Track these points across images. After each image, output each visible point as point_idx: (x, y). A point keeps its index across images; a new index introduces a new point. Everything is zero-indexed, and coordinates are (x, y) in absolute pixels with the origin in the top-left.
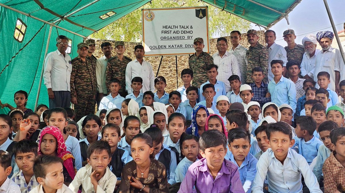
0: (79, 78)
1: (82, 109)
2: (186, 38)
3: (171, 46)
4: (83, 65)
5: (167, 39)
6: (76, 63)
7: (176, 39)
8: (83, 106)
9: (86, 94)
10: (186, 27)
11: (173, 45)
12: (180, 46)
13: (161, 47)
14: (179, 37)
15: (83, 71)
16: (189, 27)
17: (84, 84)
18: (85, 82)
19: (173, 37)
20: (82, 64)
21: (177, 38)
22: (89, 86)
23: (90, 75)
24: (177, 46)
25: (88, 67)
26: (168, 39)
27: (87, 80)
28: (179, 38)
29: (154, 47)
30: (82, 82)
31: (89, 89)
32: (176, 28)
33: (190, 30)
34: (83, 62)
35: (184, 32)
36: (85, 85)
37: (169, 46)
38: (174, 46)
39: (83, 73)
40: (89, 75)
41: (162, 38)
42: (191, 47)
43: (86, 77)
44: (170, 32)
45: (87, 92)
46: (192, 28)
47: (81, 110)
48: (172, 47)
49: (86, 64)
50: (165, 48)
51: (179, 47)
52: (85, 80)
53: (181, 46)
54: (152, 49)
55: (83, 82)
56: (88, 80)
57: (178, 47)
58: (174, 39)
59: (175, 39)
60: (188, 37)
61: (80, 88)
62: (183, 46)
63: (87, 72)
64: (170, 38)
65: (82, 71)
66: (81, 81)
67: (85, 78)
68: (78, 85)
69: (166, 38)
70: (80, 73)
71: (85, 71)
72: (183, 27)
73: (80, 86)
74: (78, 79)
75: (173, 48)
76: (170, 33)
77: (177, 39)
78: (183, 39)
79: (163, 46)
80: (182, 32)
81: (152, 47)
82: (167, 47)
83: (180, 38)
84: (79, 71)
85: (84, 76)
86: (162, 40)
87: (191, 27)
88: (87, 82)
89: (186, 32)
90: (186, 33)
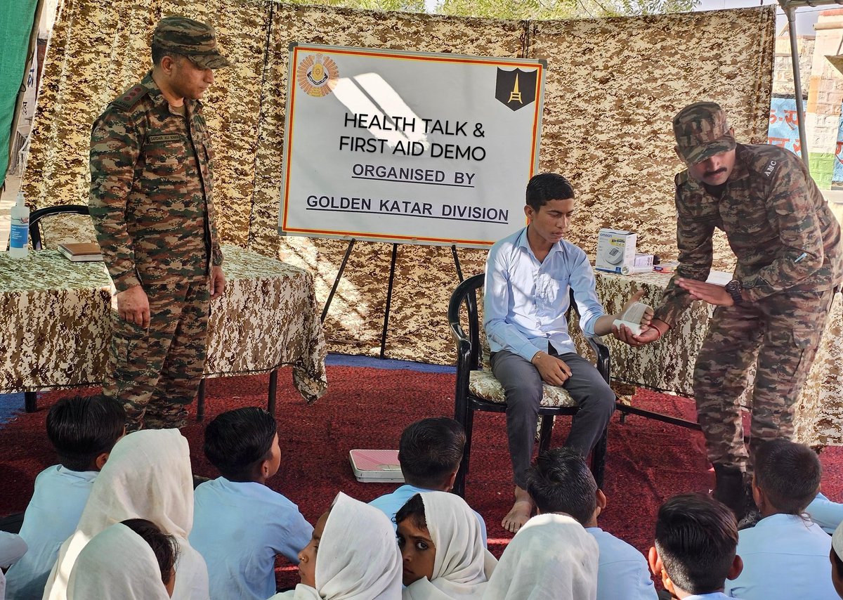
0: (148, 194)
1: (152, 340)
2: (450, 179)
3: (389, 206)
4: (172, 128)
5: (376, 177)
6: (136, 119)
7: (409, 179)
8: (157, 328)
9: (172, 272)
10: (452, 129)
11: (396, 202)
12: (424, 209)
13: (353, 203)
14: (424, 174)
15: (172, 161)
16: (469, 129)
17: (171, 228)
18: (174, 214)
19: (402, 170)
20: (166, 126)
21: (414, 175)
22: (190, 238)
23: (201, 180)
24: (410, 207)
25: (194, 138)
26: (381, 177)
27: (187, 204)
28: (424, 177)
29: (324, 202)
30: (159, 215)
31: (189, 252)
32: (409, 128)
33: (474, 142)
34: (170, 114)
35: (445, 151)
36: (174, 233)
37: (383, 205)
38: (402, 207)
39: (169, 171)
40: (196, 180)
41: (358, 170)
42: (466, 216)
43: (183, 190)
44: (378, 145)
45: (176, 265)
46: (482, 134)
47: (145, 345)
48: (393, 208)
49: (183, 127)
50: (365, 209)
51: (419, 210)
52: (178, 206)
53: (428, 207)
54: (318, 206)
55: (166, 216)
56: (193, 208)
57: (416, 213)
58: (403, 178)
59: (407, 177)
60: (459, 178)
61: (149, 240)
62: (436, 210)
63: (187, 168)
64: (390, 174)
65: (163, 160)
66: (157, 210)
67: (175, 194)
68: (142, 228)
69: (374, 172)
70: (155, 171)
71: (180, 160)
72: (437, 127)
73: (147, 233)
74: (143, 198)
75: (395, 211)
76: (379, 148)
77: (414, 180)
78: (439, 182)
79: (360, 202)
80: (437, 151)
81: (318, 200)
82: (375, 206)
83: (427, 175)
84: (148, 161)
85: (174, 184)
86: (357, 176)
87: (479, 131)
88: (185, 215)
89: (454, 149)
90: (453, 155)
